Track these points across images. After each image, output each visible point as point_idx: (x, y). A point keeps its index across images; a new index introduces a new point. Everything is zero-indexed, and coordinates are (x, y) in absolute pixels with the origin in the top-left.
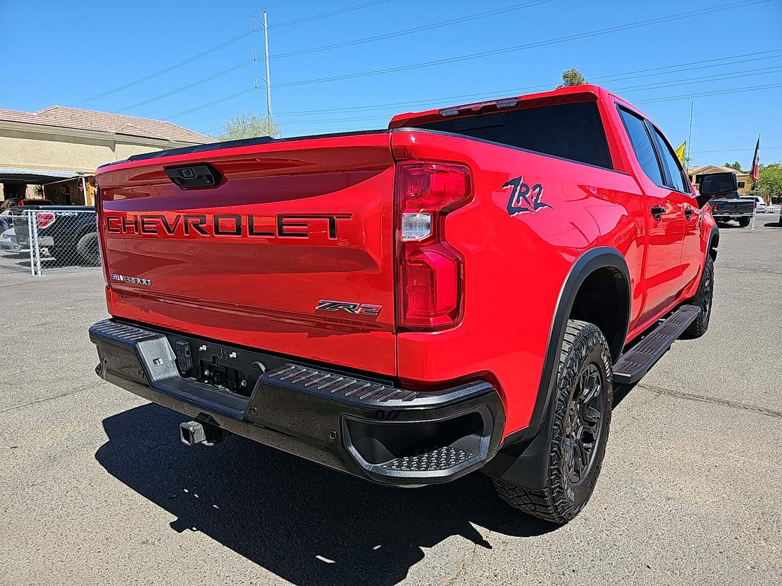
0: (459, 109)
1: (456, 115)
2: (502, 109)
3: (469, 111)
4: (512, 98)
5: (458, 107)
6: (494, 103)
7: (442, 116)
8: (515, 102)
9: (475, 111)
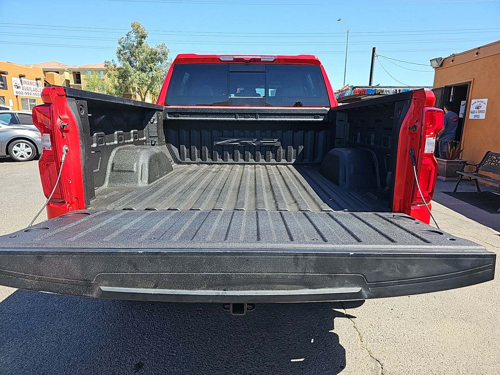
0: (234, 57)
1: (232, 61)
2: (264, 62)
3: (242, 60)
4: (272, 56)
5: (233, 55)
6: (259, 57)
7: (220, 60)
8: (273, 59)
9: (246, 60)
